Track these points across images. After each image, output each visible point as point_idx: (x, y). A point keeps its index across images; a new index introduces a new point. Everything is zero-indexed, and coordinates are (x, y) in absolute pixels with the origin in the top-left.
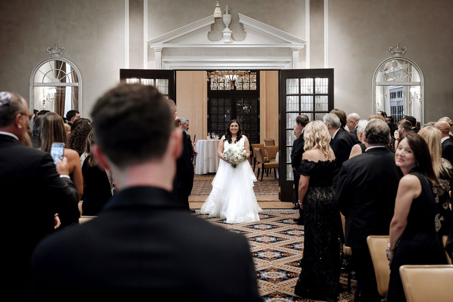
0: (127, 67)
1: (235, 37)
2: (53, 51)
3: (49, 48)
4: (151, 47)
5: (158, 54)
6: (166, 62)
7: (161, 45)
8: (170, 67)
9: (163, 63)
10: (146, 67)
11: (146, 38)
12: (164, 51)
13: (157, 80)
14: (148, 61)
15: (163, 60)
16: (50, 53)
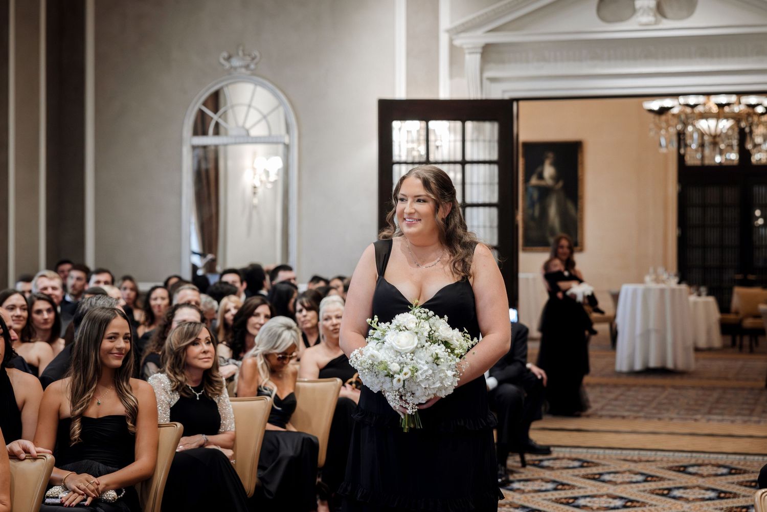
0: (401, 94)
1: (667, 9)
2: (236, 62)
3: (225, 55)
4: (457, 42)
5: (473, 61)
6: (493, 80)
7: (480, 38)
8: (504, 91)
9: (486, 82)
10: (444, 94)
11: (446, 21)
12: (488, 52)
13: (469, 124)
14: (451, 76)
15: (488, 74)
16: (227, 65)
